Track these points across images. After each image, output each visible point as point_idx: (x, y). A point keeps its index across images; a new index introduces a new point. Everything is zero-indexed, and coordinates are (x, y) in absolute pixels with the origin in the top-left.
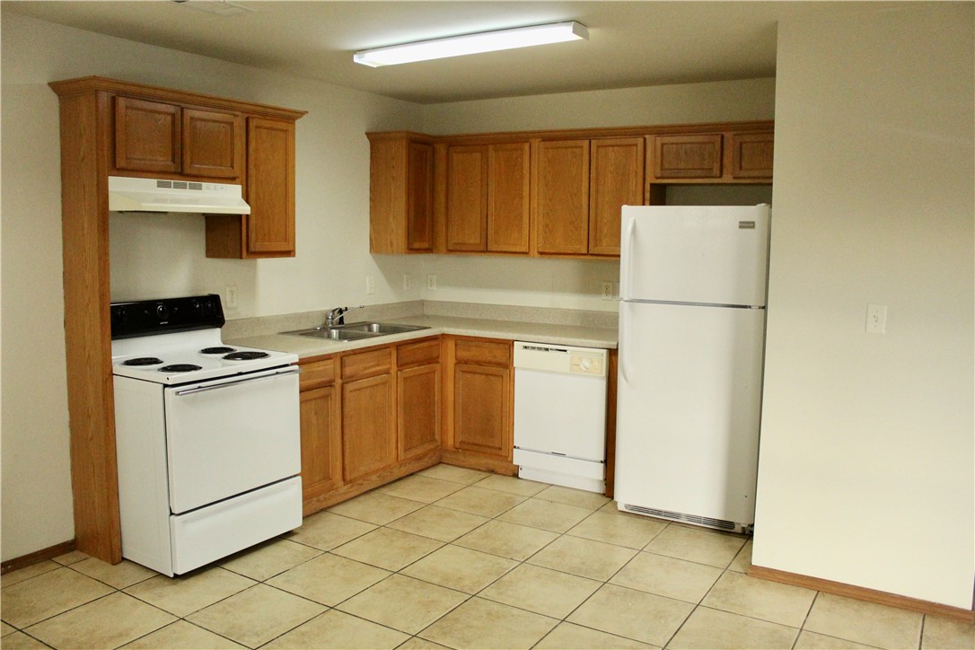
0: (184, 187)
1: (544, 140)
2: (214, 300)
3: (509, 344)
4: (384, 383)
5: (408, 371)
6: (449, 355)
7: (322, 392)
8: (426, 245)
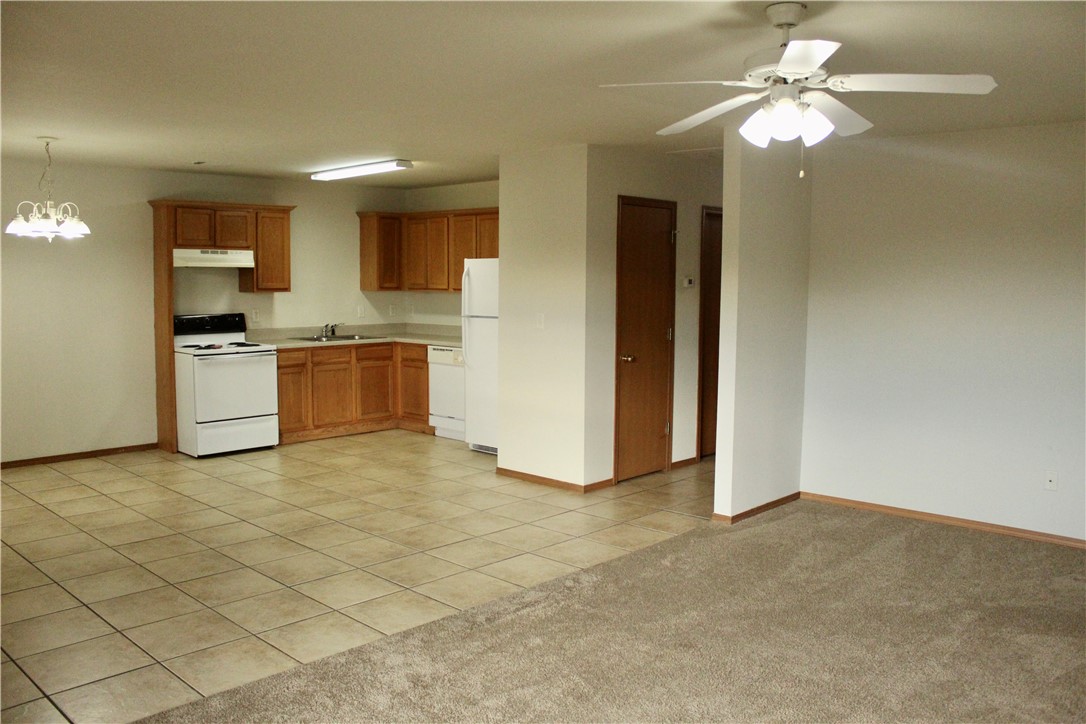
0: (217, 253)
1: (455, 216)
2: (242, 316)
3: (425, 347)
4: (345, 370)
5: (366, 363)
6: (399, 355)
7: (296, 370)
8: (394, 285)
